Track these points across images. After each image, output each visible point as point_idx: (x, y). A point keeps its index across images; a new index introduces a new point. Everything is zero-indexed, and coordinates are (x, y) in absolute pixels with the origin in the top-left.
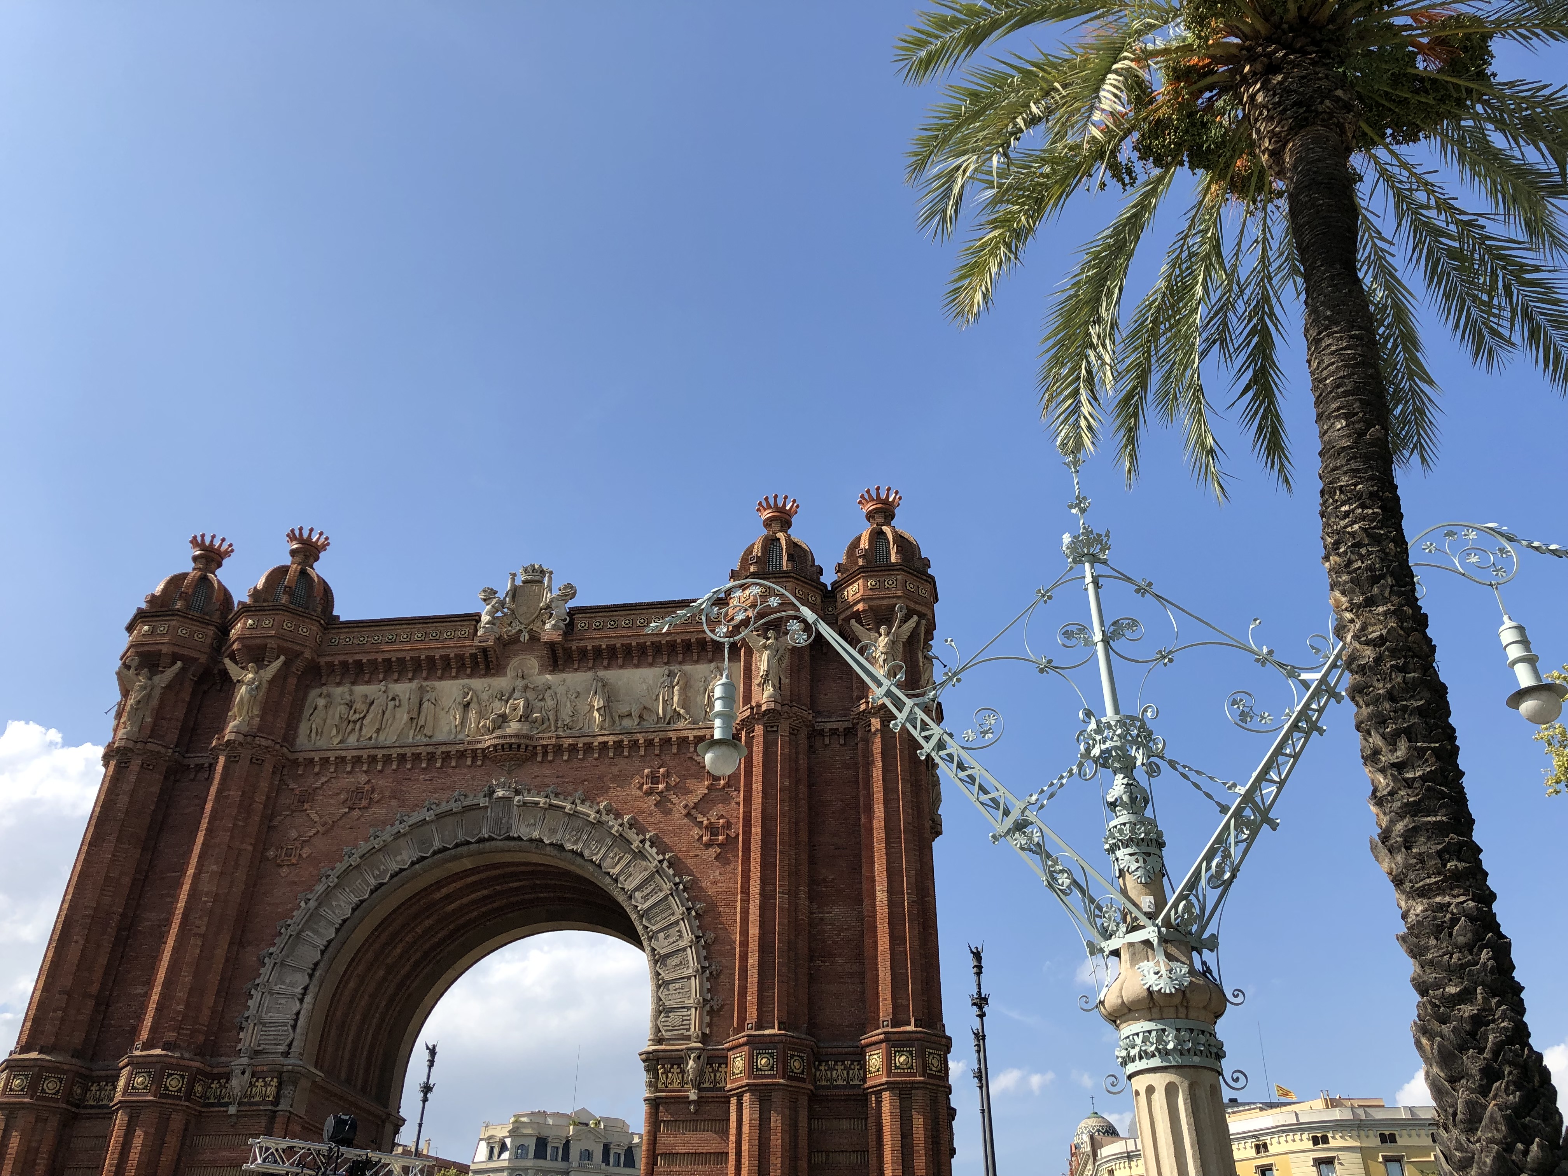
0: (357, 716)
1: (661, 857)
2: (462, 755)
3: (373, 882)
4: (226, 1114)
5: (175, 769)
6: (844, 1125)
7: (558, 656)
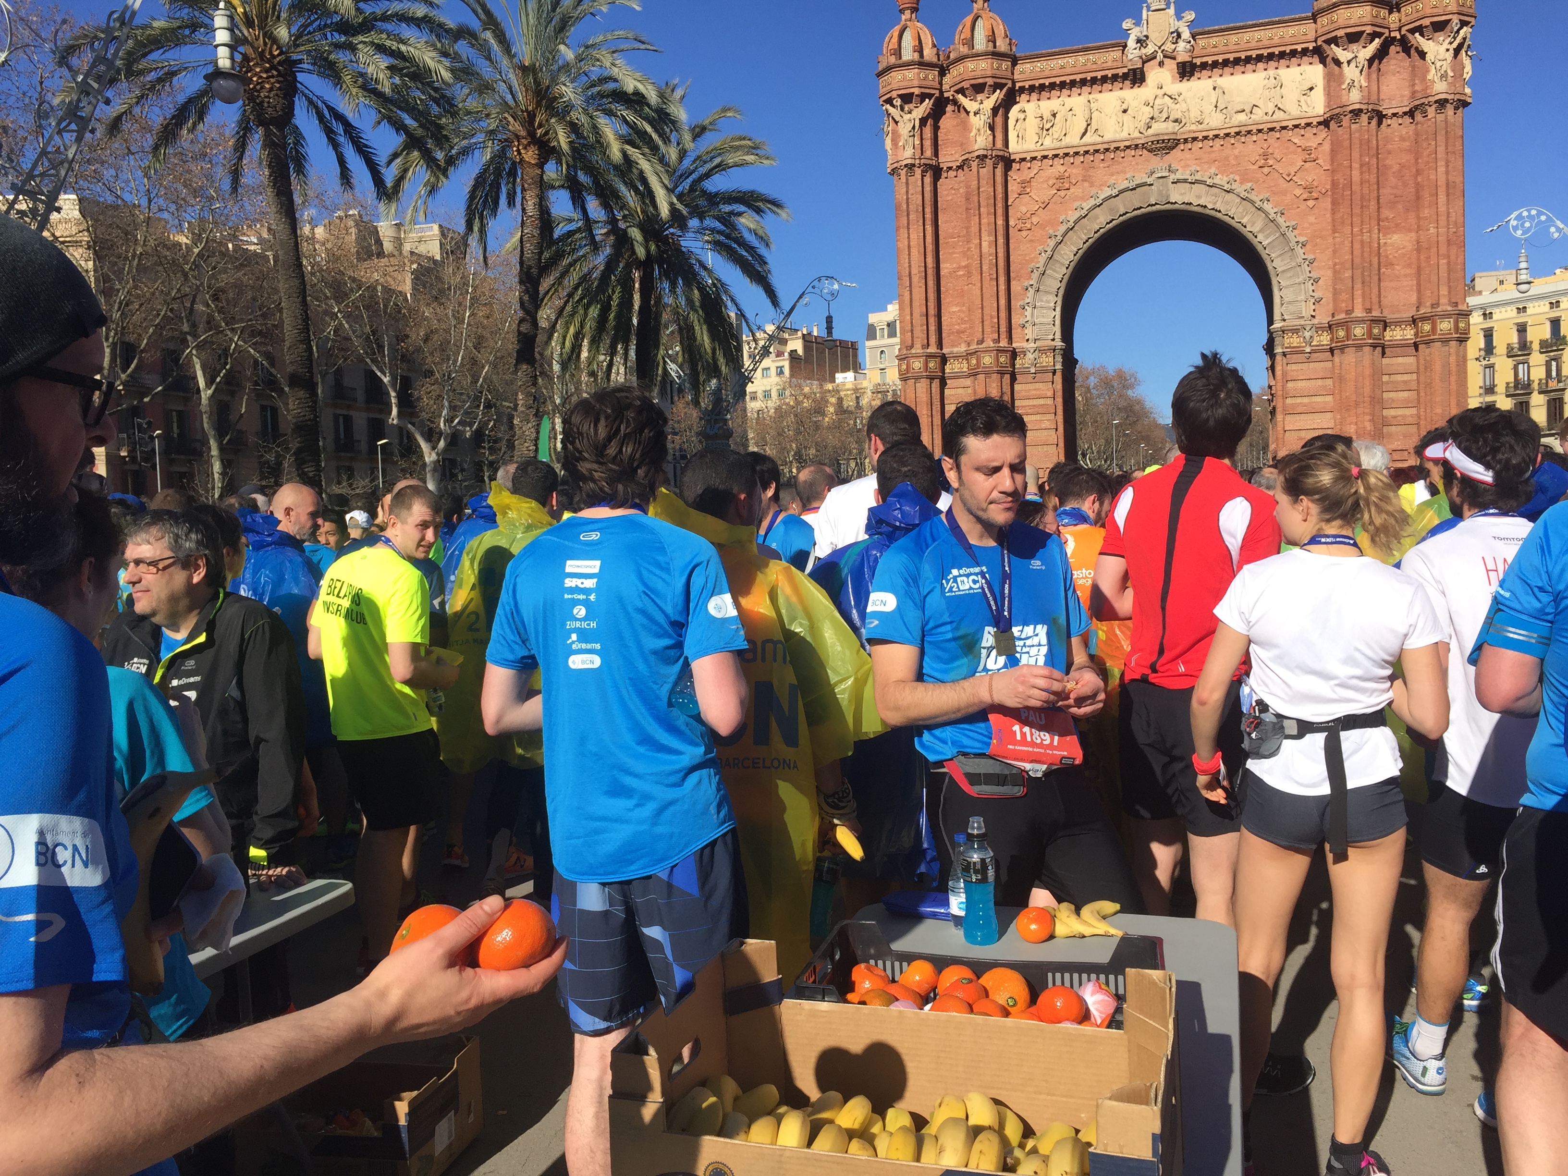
0: (1047, 126)
1: (1276, 210)
3: (1085, 238)
4: (1029, 373)
5: (937, 172)
6: (1400, 360)
7: (1187, 70)
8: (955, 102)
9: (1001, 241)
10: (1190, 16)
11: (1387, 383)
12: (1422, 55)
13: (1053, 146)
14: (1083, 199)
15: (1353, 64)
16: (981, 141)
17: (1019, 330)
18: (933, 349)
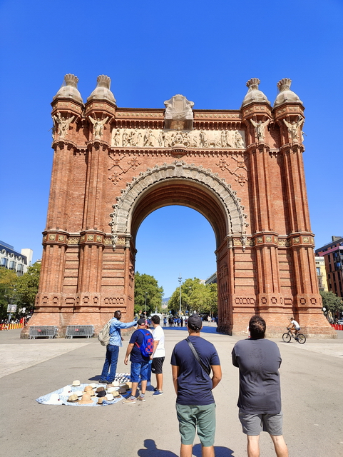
1: (228, 184)
2: (164, 152)
4: (112, 248)
5: (76, 151)
6: (284, 256)
14: (144, 171)
17: (109, 226)
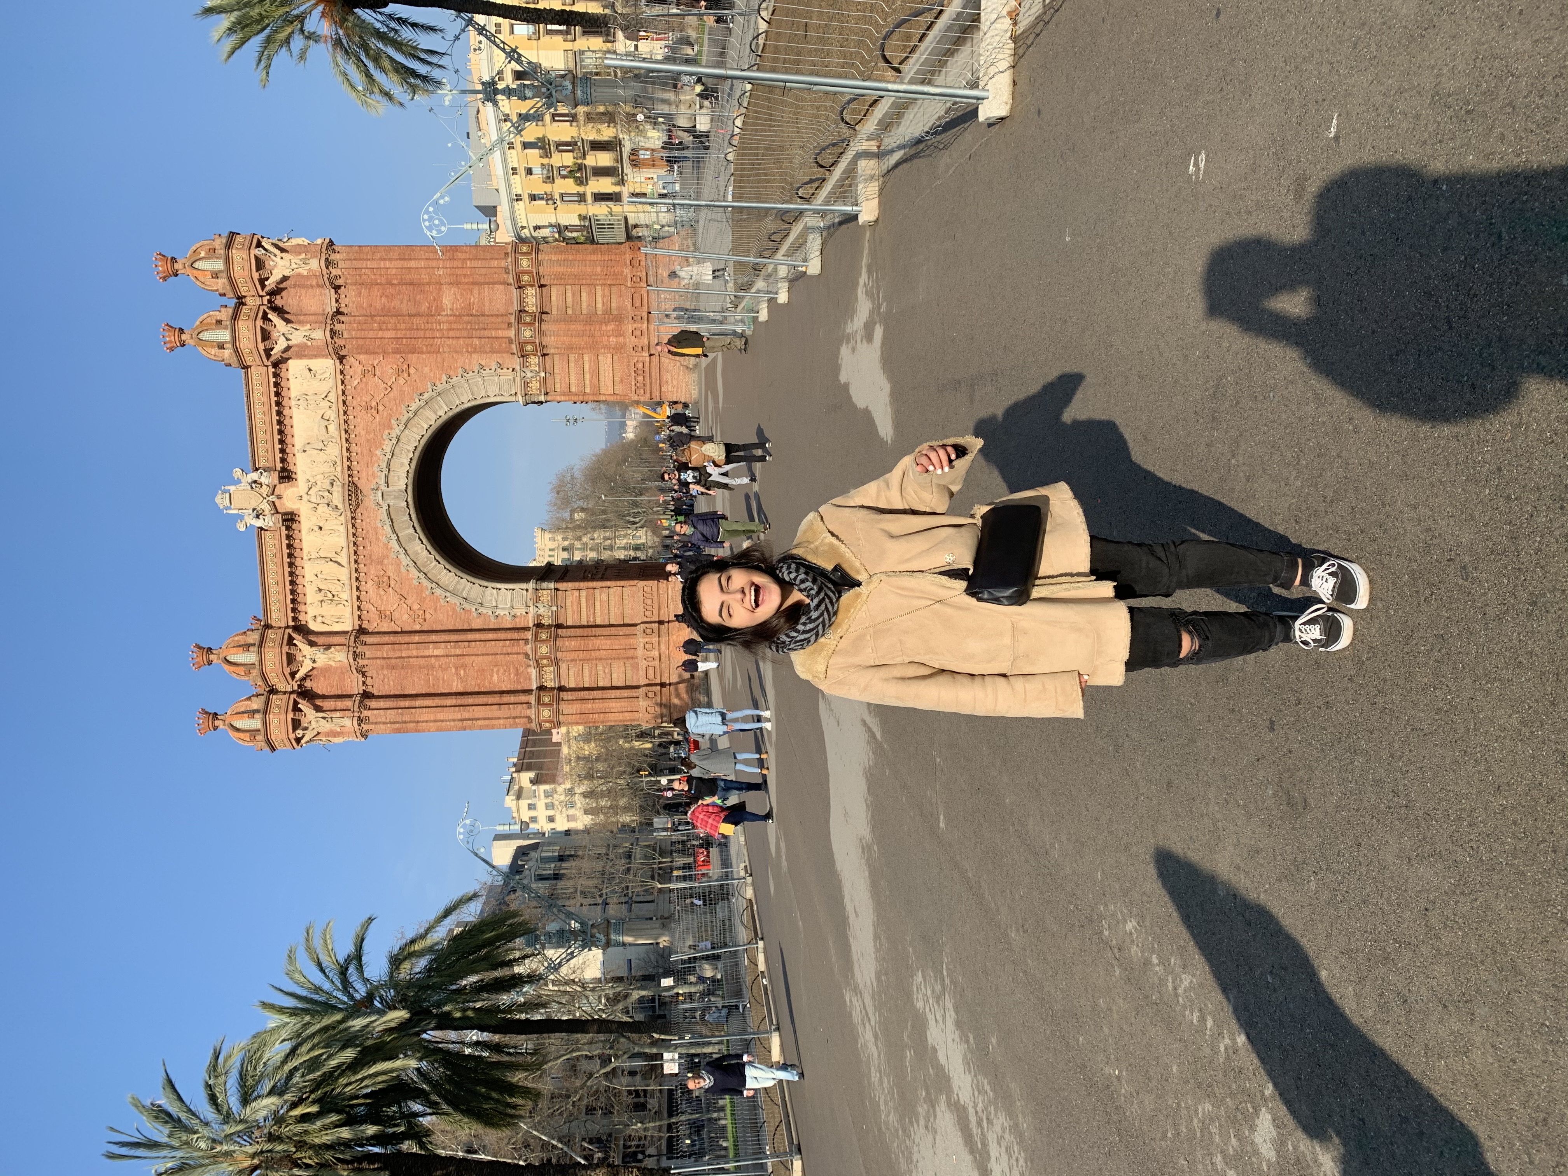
0: (330, 596)
1: (417, 400)
2: (355, 525)
4: (557, 612)
5: (367, 695)
6: (554, 298)
7: (286, 476)
8: (303, 679)
9: (434, 637)
10: (237, 473)
11: (573, 310)
12: (285, 279)
13: (348, 592)
14: (399, 563)
15: (290, 337)
16: (339, 657)
17: (517, 620)
18: (532, 699)
